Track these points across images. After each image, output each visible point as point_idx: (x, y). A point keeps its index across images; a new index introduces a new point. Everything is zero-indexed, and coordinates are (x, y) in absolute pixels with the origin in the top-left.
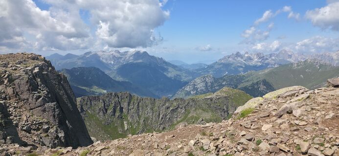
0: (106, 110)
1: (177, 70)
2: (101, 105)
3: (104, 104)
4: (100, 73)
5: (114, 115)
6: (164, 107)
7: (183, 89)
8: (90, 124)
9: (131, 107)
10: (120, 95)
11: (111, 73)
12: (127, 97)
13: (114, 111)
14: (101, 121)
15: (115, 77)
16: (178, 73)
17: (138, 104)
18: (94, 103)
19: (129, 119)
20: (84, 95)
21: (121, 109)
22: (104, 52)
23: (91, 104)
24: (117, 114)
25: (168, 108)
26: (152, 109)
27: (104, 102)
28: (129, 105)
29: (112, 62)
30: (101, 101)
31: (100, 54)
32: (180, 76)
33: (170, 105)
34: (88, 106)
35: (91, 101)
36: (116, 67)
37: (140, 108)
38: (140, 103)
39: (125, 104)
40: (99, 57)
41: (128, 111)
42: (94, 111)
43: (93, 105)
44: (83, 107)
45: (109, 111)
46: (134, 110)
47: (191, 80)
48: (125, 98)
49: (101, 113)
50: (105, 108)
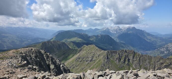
0: (120, 59)
1: (154, 38)
2: (117, 56)
3: (119, 56)
4: (109, 38)
5: (125, 63)
6: (159, 63)
7: (159, 50)
8: (112, 66)
9: (135, 59)
10: (128, 51)
11: (115, 38)
12: (132, 53)
13: (125, 61)
14: (117, 65)
15: (116, 40)
16: (155, 39)
17: (140, 58)
18: (114, 54)
19: (133, 66)
20: (109, 50)
21: (129, 60)
22: (111, 27)
23: (112, 55)
24: (126, 62)
25: (162, 64)
26: (149, 63)
27: (119, 55)
28: (133, 58)
29: (115, 33)
30: (117, 54)
31: (109, 28)
32: (156, 41)
33: (163, 62)
34: (111, 56)
35: (112, 53)
36: (117, 35)
37: (141, 61)
38: (141, 58)
39: (131, 57)
40: (109, 30)
41: (133, 62)
42: (114, 59)
43: (113, 56)
44: (108, 56)
45: (122, 60)
46: (137, 61)
47: (164, 45)
48: (131, 53)
49: (117, 61)
50: (119, 58)
